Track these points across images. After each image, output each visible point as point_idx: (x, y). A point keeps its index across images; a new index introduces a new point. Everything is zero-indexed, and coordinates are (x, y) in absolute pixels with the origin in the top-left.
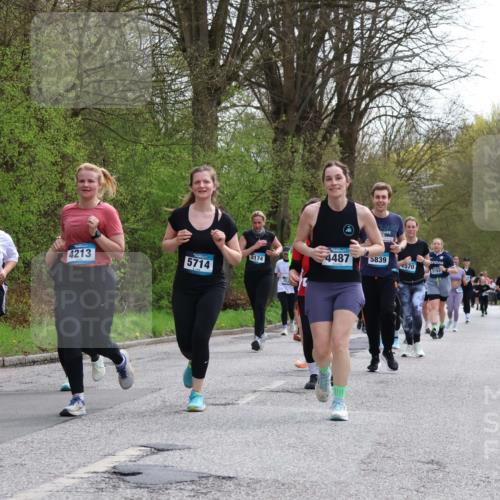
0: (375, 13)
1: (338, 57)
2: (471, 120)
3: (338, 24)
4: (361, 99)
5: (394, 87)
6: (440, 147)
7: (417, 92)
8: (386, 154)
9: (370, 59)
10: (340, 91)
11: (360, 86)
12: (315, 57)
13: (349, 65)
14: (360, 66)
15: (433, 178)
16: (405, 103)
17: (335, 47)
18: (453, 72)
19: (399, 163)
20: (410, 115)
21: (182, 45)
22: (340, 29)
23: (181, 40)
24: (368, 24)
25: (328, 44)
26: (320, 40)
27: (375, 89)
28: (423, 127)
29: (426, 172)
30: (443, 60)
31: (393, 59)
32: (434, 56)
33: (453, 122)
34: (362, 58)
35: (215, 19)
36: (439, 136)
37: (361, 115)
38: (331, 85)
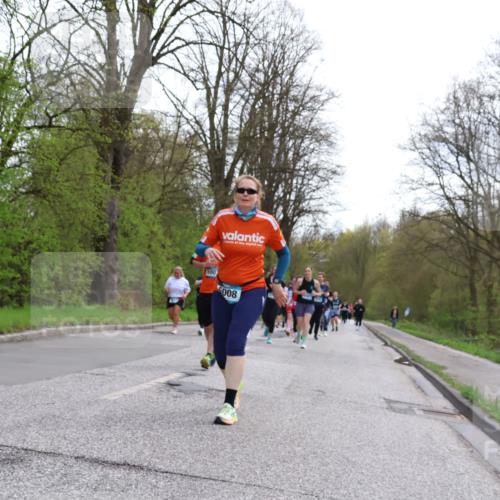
0: (303, 177)
1: (285, 196)
2: (344, 231)
3: (286, 181)
4: (294, 216)
5: (309, 212)
6: (329, 242)
7: (320, 215)
8: (304, 243)
9: (300, 199)
10: (284, 211)
11: (294, 210)
12: (273, 195)
13: (289, 200)
14: (295, 201)
15: (325, 257)
16: (314, 220)
17: (283, 191)
18: (338, 207)
19: (310, 248)
20: (316, 226)
21: (211, 184)
22: (287, 183)
23: (212, 182)
24: (300, 182)
25: (280, 189)
26: (277, 188)
27: (301, 212)
28: (322, 232)
29: (322, 254)
30: (333, 201)
31: (311, 199)
32: (330, 199)
33: (336, 231)
34: (296, 197)
35: (228, 174)
36: (329, 238)
37: (293, 223)
38: (281, 209)
